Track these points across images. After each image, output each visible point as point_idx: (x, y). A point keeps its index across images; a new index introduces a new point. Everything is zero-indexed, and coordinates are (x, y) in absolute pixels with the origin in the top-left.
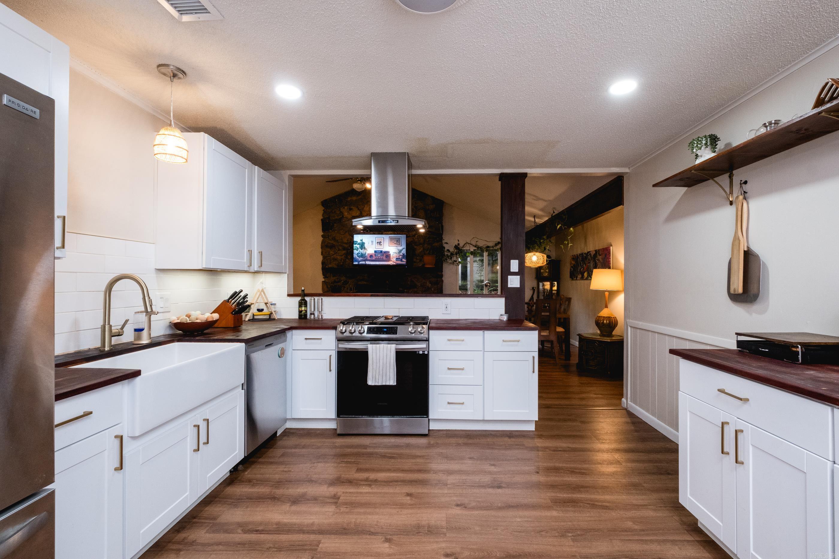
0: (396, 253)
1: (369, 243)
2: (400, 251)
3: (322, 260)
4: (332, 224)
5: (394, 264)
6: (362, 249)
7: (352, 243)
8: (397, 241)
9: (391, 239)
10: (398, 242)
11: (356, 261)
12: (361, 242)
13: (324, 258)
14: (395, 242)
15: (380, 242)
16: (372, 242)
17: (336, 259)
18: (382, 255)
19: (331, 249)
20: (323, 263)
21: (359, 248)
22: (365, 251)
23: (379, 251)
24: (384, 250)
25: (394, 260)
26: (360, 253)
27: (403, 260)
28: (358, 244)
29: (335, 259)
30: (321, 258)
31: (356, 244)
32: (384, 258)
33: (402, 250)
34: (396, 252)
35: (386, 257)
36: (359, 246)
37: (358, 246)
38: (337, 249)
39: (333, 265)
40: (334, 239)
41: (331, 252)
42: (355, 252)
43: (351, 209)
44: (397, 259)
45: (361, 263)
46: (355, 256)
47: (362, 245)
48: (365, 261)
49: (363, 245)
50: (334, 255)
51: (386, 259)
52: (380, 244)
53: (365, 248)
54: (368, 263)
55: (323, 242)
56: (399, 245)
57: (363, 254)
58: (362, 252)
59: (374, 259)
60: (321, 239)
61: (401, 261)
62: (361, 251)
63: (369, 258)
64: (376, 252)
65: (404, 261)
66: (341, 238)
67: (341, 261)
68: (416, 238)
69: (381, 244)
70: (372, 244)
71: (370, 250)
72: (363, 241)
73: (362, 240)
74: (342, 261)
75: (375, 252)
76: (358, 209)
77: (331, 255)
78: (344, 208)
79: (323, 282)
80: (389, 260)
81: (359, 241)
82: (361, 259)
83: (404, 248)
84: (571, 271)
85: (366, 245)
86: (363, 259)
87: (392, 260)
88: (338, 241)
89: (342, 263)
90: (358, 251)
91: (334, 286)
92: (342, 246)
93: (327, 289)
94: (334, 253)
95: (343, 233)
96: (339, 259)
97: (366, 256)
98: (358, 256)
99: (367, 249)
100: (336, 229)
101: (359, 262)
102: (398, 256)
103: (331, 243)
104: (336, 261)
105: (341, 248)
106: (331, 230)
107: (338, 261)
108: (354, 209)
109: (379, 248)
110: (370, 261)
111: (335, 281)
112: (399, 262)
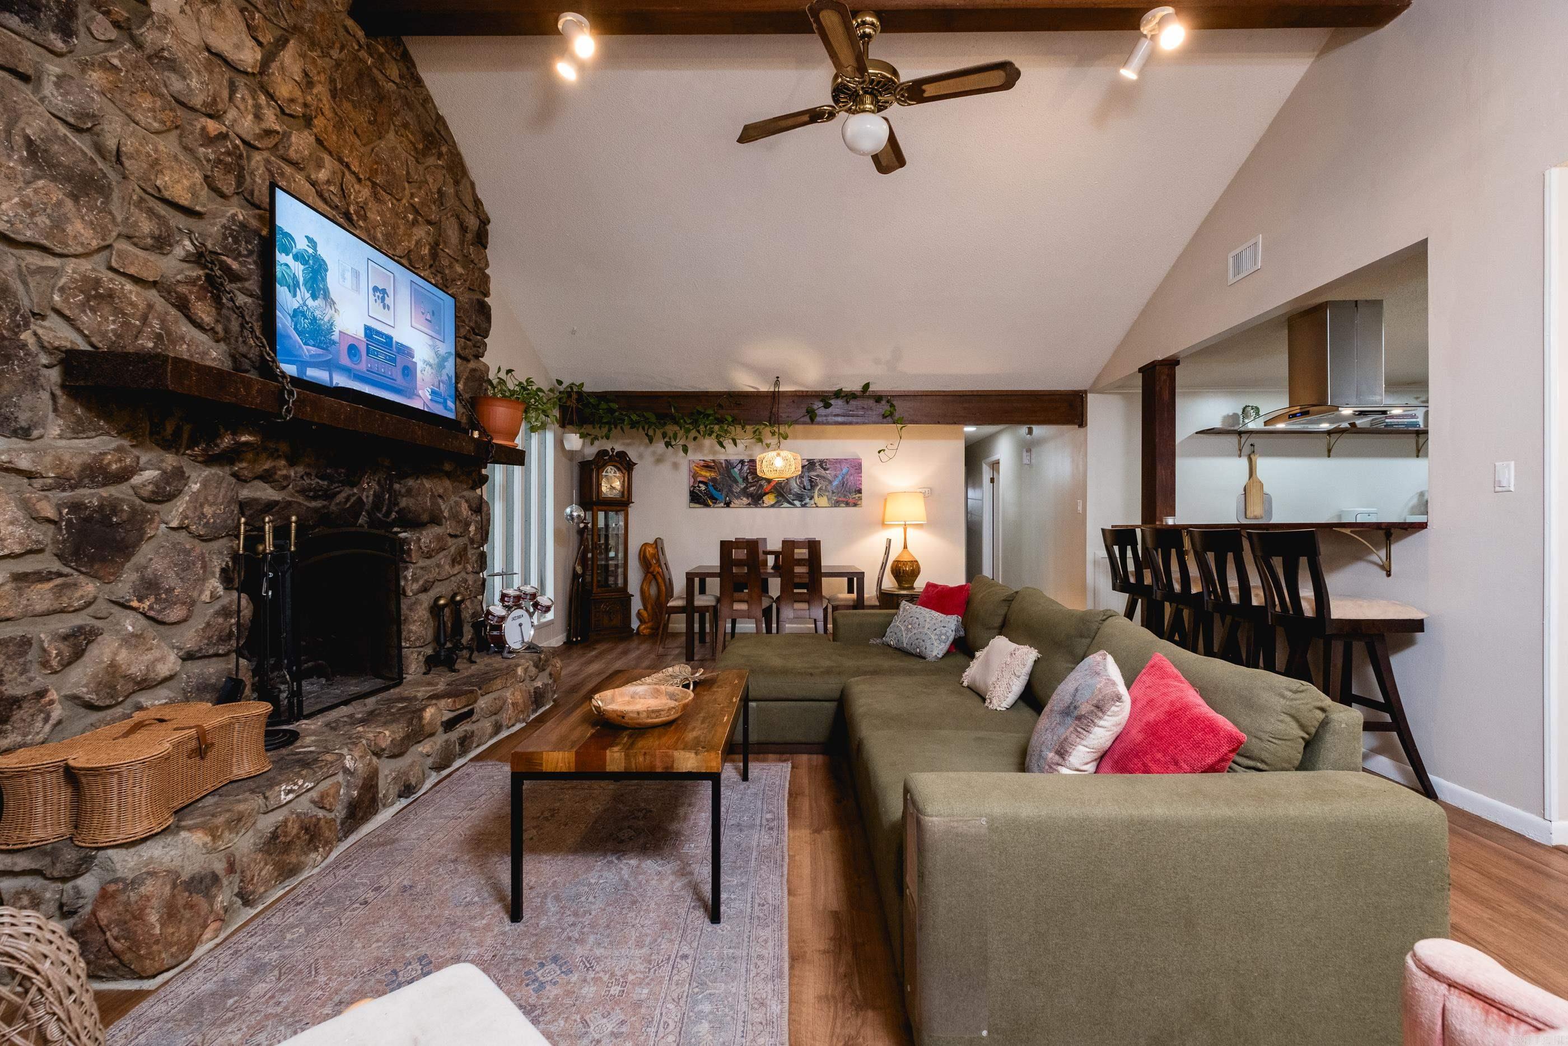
0: (431, 365)
1: (344, 279)
2: (441, 363)
5: (426, 409)
6: (314, 297)
7: (270, 231)
8: (432, 313)
9: (417, 296)
10: (434, 317)
11: (291, 357)
12: (314, 252)
14: (428, 316)
15: (384, 291)
16: (356, 274)
17: (110, 295)
18: (391, 359)
19: (75, 198)
21: (301, 281)
22: (330, 312)
23: (381, 335)
24: (396, 337)
25: (427, 392)
26: (309, 314)
27: (448, 403)
28: (296, 257)
31: (286, 250)
32: (399, 377)
33: (446, 359)
34: (431, 361)
35: (402, 374)
36: (299, 266)
37: (298, 269)
41: (79, 226)
42: (284, 296)
44: (433, 393)
45: (309, 372)
46: (284, 324)
47: (316, 274)
48: (328, 365)
49: (319, 270)
51: (405, 383)
52: (383, 300)
53: (327, 295)
54: (341, 379)
56: (439, 332)
57: (320, 326)
58: (317, 313)
59: (363, 365)
61: (445, 405)
62: (311, 303)
63: (345, 360)
64: (372, 337)
65: (450, 410)
67: (145, 319)
69: (388, 301)
70: (357, 287)
71: (349, 318)
72: (322, 252)
73: (313, 243)
74: (156, 324)
75: (369, 332)
76: (251, 31)
80: (412, 390)
81: (301, 244)
82: (313, 350)
83: (449, 353)
84: (700, 491)
85: (332, 279)
86: (320, 351)
87: (420, 392)
88: (127, 163)
89: (149, 339)
90: (295, 296)
91: (101, 507)
92: (151, 212)
93: (19, 531)
94: (94, 244)
95: (156, 125)
96: (132, 304)
97: (334, 343)
98: (296, 329)
99: (334, 303)
100: (116, 62)
101: (303, 365)
102: (436, 384)
103: (84, 154)
104: (106, 309)
105: (146, 226)
106: (65, 42)
107: (124, 314)
108: (228, 12)
109: (382, 322)
110: (349, 377)
111: (95, 473)
112: (440, 411)
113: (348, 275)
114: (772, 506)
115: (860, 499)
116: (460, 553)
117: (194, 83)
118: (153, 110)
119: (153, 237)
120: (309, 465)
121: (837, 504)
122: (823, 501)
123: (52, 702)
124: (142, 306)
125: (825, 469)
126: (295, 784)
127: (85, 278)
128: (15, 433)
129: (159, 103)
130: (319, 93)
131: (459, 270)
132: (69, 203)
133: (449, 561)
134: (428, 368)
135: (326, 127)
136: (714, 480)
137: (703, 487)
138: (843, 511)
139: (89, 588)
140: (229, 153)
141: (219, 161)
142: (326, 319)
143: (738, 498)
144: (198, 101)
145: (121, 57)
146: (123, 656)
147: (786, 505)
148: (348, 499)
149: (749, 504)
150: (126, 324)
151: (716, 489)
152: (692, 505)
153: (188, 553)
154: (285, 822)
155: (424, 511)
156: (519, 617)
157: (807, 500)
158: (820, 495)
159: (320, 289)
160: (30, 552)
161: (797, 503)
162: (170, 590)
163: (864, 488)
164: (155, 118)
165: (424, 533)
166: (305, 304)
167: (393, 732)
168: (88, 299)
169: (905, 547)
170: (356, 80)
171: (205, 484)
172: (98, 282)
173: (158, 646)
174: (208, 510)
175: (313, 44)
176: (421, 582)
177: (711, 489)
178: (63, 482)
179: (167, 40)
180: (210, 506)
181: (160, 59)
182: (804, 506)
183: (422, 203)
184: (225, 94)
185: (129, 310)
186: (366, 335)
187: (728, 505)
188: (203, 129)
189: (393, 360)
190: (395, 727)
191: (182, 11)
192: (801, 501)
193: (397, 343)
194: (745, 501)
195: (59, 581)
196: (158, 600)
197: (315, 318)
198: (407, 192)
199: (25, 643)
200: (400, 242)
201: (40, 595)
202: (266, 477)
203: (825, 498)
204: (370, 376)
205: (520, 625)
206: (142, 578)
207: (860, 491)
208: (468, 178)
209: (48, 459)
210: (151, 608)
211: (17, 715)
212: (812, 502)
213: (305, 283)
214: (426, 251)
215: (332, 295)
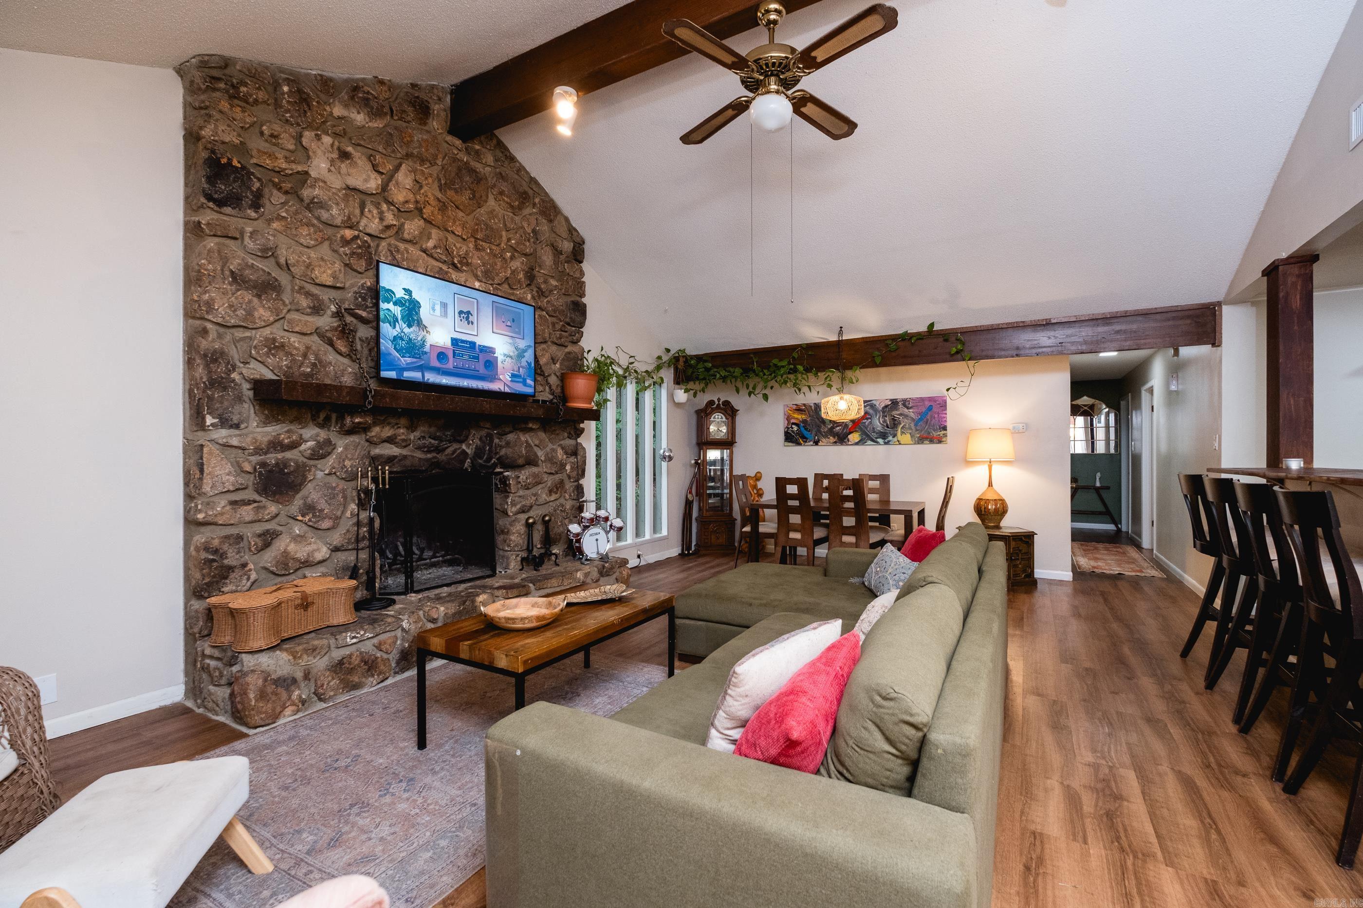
0: (511, 357)
1: (434, 310)
2: (521, 354)
4: (257, 185)
5: (507, 390)
6: (409, 326)
8: (510, 320)
9: (497, 311)
10: (513, 323)
11: (392, 367)
12: (406, 297)
14: (509, 324)
15: (468, 313)
16: (444, 306)
17: (282, 346)
18: (474, 357)
19: (259, 296)
21: (399, 317)
22: (422, 333)
23: (465, 342)
24: (479, 341)
25: (508, 378)
26: (406, 338)
27: (527, 381)
28: (395, 304)
31: (388, 301)
32: (481, 368)
33: (525, 351)
34: (512, 354)
35: (485, 366)
36: (399, 308)
37: (397, 310)
38: (286, 304)
40: (268, 253)
41: (262, 311)
42: (386, 329)
43: (344, 156)
44: (512, 375)
45: (406, 374)
46: (386, 348)
47: (411, 310)
48: (420, 368)
49: (414, 309)
50: (272, 323)
51: (487, 372)
52: (467, 319)
53: (420, 323)
54: (431, 378)
56: (518, 333)
57: (414, 344)
58: (413, 336)
59: (450, 365)
61: (524, 382)
62: (406, 329)
63: (435, 363)
64: (457, 345)
65: (530, 386)
66: (305, 258)
67: (305, 356)
69: (470, 318)
70: (445, 314)
71: (438, 333)
72: (415, 296)
73: (408, 292)
74: (312, 358)
75: (455, 341)
76: (375, 168)
77: (255, 322)
78: (318, 137)
80: (493, 378)
81: (400, 294)
82: (409, 360)
83: (529, 346)
84: (793, 431)
85: (425, 313)
86: (414, 360)
87: (501, 377)
88: (292, 269)
89: (308, 367)
90: (394, 327)
91: (277, 464)
92: (308, 294)
93: (232, 479)
94: (272, 319)
95: (312, 242)
96: (296, 348)
97: (426, 353)
98: (395, 348)
99: (426, 327)
100: (284, 214)
101: (402, 370)
102: (516, 369)
103: (264, 271)
104: (281, 354)
105: (304, 302)
106: (256, 212)
107: (292, 355)
108: (359, 161)
109: (467, 333)
110: (439, 374)
111: (276, 445)
112: (520, 388)
113: (438, 307)
114: (857, 444)
115: (945, 435)
116: (556, 486)
117: (335, 211)
118: (309, 234)
119: (310, 308)
120: (424, 432)
121: (921, 440)
122: (906, 438)
123: (250, 570)
124: (302, 348)
125: (908, 408)
126: (358, 633)
127: (267, 339)
128: (231, 427)
129: (312, 230)
130: (426, 192)
131: (554, 283)
132: (255, 300)
133: (546, 491)
134: (508, 359)
135: (432, 212)
136: (804, 421)
137: (795, 428)
138: (928, 448)
139: (273, 508)
140: (359, 247)
141: (354, 253)
142: (419, 339)
143: (826, 436)
144: (338, 221)
145: (287, 211)
146: (292, 547)
147: (869, 442)
148: (454, 452)
149: (835, 442)
150: (294, 361)
151: (806, 429)
152: (787, 444)
153: (334, 488)
154: (350, 656)
155: (520, 457)
156: (596, 534)
157: (890, 438)
158: (902, 433)
159: (414, 320)
160: (237, 490)
161: (880, 441)
162: (322, 510)
163: (949, 424)
164: (311, 239)
165: (523, 472)
166: (402, 332)
167: (447, 608)
168: (270, 350)
169: (990, 484)
170: (457, 174)
171: (346, 448)
172: (274, 340)
173: (315, 543)
174: (348, 463)
175: (423, 161)
176: (518, 507)
177: (802, 429)
178: (258, 451)
179: (316, 192)
180: (350, 460)
181: (312, 205)
182: (886, 443)
183: (517, 243)
184: (357, 212)
185: (294, 352)
186: (452, 344)
187: (816, 443)
188: (342, 237)
189: (477, 358)
190: (449, 605)
191: (330, 171)
192: (884, 439)
193: (480, 346)
194: (832, 439)
195: (255, 505)
196: (314, 516)
197: (410, 340)
198: (504, 239)
199: (240, 538)
200: (497, 275)
201: (247, 513)
202: (390, 440)
203: (908, 436)
204: (456, 371)
205: (597, 540)
206: (305, 504)
207: (945, 428)
208: (562, 214)
209: (249, 439)
210: (310, 520)
211: (232, 575)
212: (895, 439)
213: (403, 318)
214: (521, 276)
215: (424, 323)
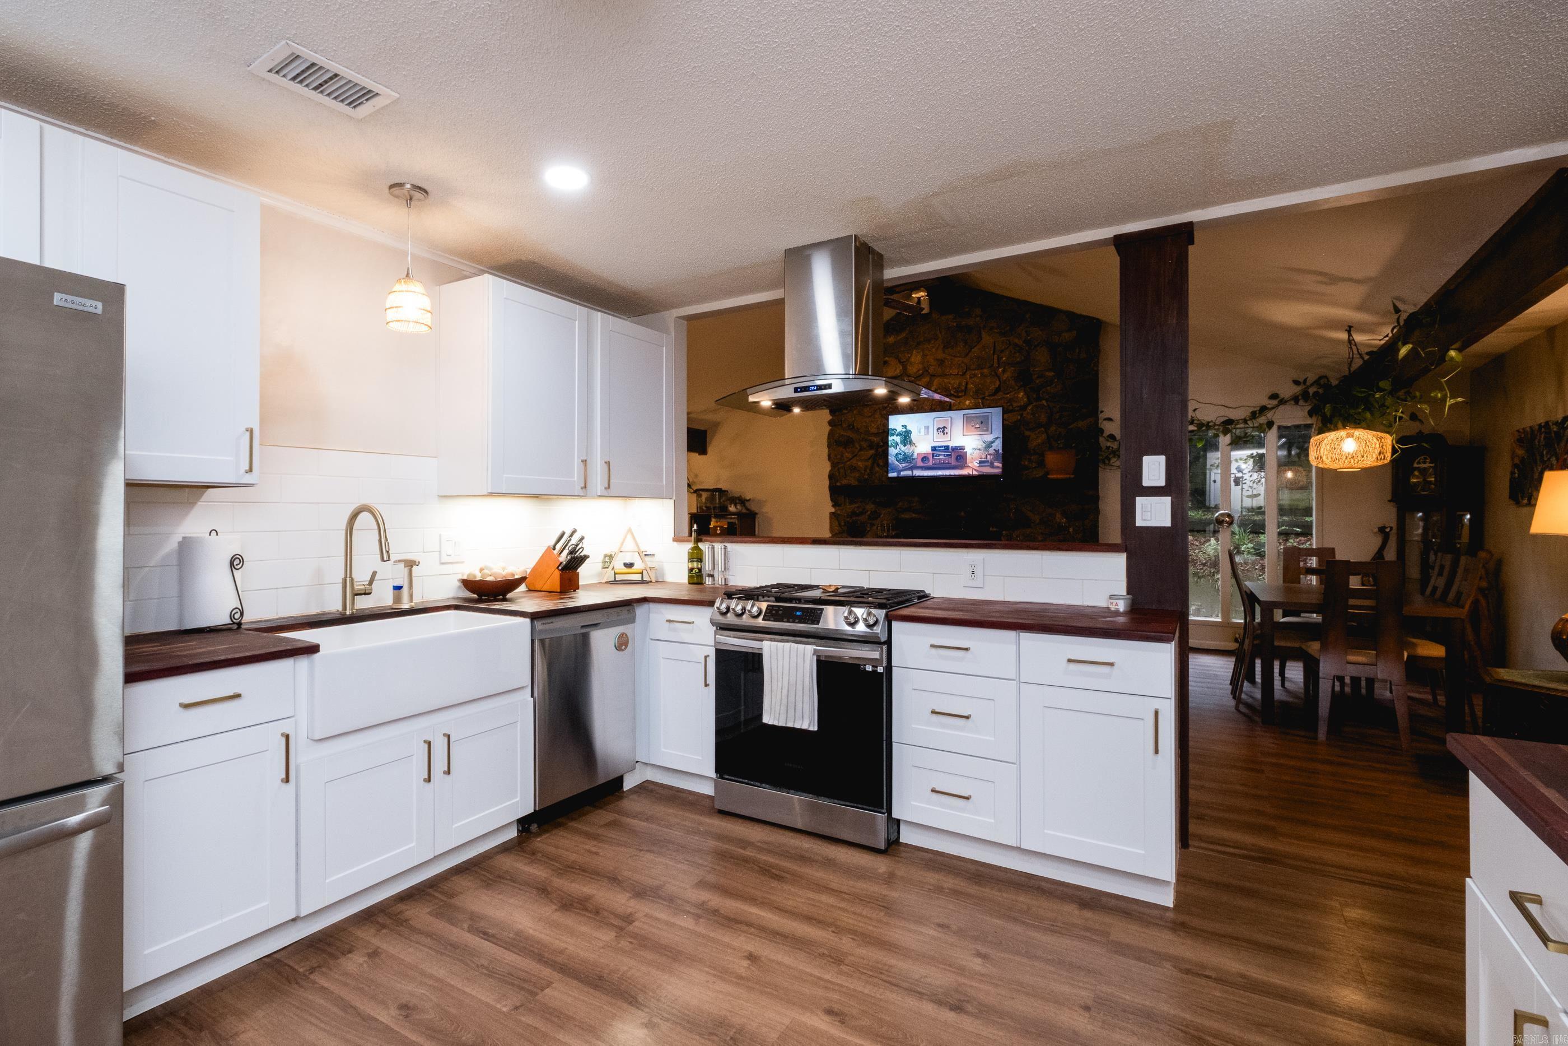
0: (980, 449)
1: (920, 432)
2: (989, 445)
3: (830, 471)
5: (975, 473)
6: (905, 446)
7: (885, 432)
8: (982, 423)
9: (968, 419)
10: (984, 424)
11: (894, 470)
12: (904, 430)
13: (834, 465)
14: (978, 426)
15: (944, 427)
16: (927, 428)
18: (948, 455)
19: (845, 448)
20: (831, 477)
21: (899, 442)
22: (912, 448)
23: (942, 447)
24: (952, 444)
25: (976, 464)
26: (902, 453)
27: (996, 464)
28: (897, 435)
29: (854, 469)
30: (827, 467)
31: (893, 435)
32: (953, 462)
33: (993, 442)
34: (980, 447)
35: (957, 459)
36: (899, 437)
37: (898, 439)
38: (857, 448)
39: (851, 480)
40: (851, 427)
41: (847, 454)
42: (892, 451)
44: (981, 462)
45: (903, 474)
46: (892, 461)
47: (906, 437)
48: (912, 469)
49: (908, 435)
50: (852, 459)
51: (957, 464)
52: (943, 431)
53: (911, 442)
54: (918, 473)
55: (831, 435)
56: (987, 430)
57: (908, 455)
58: (906, 451)
59: (930, 464)
60: (828, 428)
61: (992, 466)
62: (903, 448)
63: (920, 464)
64: (935, 450)
65: (998, 467)
67: (865, 470)
68: (1028, 413)
69: (946, 430)
70: (928, 433)
71: (922, 446)
72: (908, 428)
73: (905, 426)
74: (868, 471)
75: (934, 449)
76: (900, 362)
77: (846, 459)
79: (832, 514)
80: (962, 467)
81: (900, 429)
82: (904, 465)
83: (997, 438)
84: (1515, 479)
85: (915, 436)
86: (908, 464)
87: (970, 465)
88: (860, 431)
89: (867, 475)
90: (896, 449)
91: (853, 522)
92: (866, 441)
94: (851, 457)
96: (861, 468)
97: (915, 459)
98: (897, 460)
99: (915, 444)
101: (899, 472)
102: (984, 456)
103: (847, 436)
104: (855, 472)
105: (865, 445)
107: (860, 471)
109: (942, 441)
110: (922, 470)
111: (854, 513)
112: (987, 470)
113: (923, 430)
118: (868, 411)
119: (868, 447)
124: (864, 467)
127: (849, 467)
130: (928, 359)
131: (1050, 374)
132: (844, 450)
134: (977, 451)
137: (1516, 474)
142: (911, 452)
150: (861, 474)
152: (1510, 501)
159: (907, 442)
164: (869, 413)
166: (901, 450)
168: (851, 471)
170: (954, 335)
171: (885, 515)
172: (852, 466)
175: (928, 341)
177: (1521, 475)
178: (848, 516)
183: (1008, 358)
186: (932, 450)
189: (950, 455)
193: (953, 447)
197: (905, 453)
198: (996, 360)
200: (987, 389)
204: (934, 466)
208: (1063, 312)
209: (844, 511)
213: (901, 443)
214: (1013, 383)
215: (914, 442)
